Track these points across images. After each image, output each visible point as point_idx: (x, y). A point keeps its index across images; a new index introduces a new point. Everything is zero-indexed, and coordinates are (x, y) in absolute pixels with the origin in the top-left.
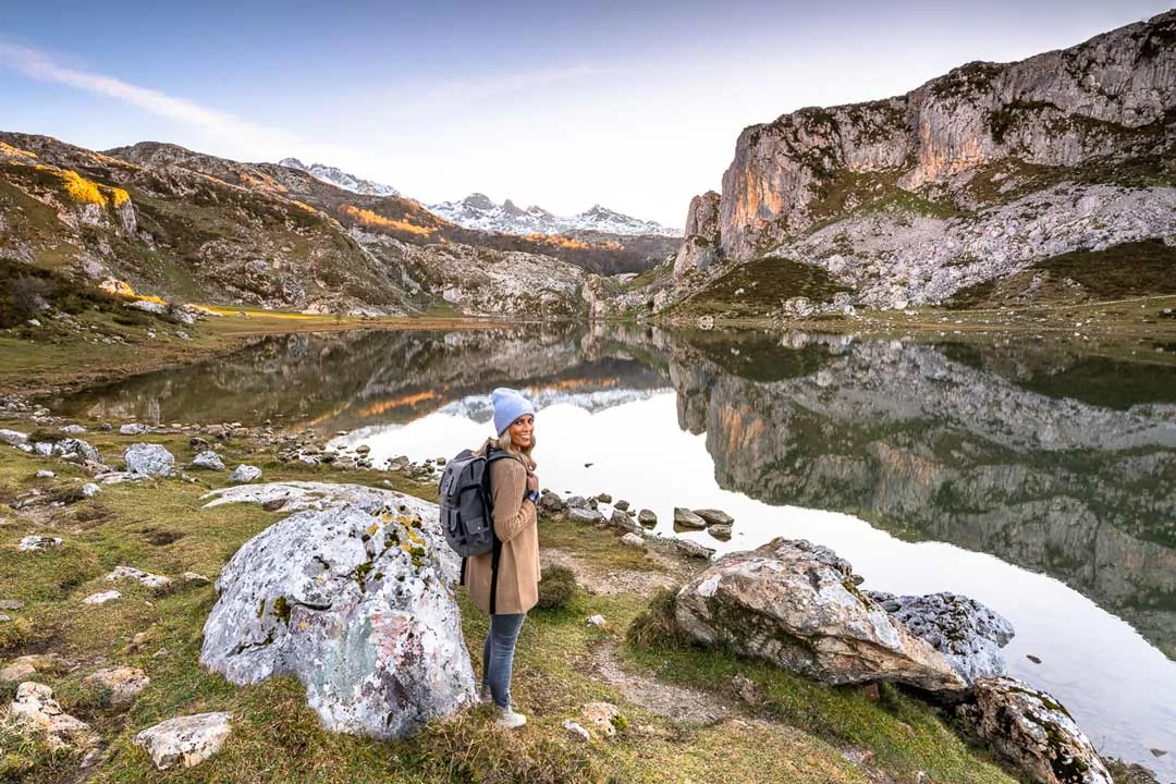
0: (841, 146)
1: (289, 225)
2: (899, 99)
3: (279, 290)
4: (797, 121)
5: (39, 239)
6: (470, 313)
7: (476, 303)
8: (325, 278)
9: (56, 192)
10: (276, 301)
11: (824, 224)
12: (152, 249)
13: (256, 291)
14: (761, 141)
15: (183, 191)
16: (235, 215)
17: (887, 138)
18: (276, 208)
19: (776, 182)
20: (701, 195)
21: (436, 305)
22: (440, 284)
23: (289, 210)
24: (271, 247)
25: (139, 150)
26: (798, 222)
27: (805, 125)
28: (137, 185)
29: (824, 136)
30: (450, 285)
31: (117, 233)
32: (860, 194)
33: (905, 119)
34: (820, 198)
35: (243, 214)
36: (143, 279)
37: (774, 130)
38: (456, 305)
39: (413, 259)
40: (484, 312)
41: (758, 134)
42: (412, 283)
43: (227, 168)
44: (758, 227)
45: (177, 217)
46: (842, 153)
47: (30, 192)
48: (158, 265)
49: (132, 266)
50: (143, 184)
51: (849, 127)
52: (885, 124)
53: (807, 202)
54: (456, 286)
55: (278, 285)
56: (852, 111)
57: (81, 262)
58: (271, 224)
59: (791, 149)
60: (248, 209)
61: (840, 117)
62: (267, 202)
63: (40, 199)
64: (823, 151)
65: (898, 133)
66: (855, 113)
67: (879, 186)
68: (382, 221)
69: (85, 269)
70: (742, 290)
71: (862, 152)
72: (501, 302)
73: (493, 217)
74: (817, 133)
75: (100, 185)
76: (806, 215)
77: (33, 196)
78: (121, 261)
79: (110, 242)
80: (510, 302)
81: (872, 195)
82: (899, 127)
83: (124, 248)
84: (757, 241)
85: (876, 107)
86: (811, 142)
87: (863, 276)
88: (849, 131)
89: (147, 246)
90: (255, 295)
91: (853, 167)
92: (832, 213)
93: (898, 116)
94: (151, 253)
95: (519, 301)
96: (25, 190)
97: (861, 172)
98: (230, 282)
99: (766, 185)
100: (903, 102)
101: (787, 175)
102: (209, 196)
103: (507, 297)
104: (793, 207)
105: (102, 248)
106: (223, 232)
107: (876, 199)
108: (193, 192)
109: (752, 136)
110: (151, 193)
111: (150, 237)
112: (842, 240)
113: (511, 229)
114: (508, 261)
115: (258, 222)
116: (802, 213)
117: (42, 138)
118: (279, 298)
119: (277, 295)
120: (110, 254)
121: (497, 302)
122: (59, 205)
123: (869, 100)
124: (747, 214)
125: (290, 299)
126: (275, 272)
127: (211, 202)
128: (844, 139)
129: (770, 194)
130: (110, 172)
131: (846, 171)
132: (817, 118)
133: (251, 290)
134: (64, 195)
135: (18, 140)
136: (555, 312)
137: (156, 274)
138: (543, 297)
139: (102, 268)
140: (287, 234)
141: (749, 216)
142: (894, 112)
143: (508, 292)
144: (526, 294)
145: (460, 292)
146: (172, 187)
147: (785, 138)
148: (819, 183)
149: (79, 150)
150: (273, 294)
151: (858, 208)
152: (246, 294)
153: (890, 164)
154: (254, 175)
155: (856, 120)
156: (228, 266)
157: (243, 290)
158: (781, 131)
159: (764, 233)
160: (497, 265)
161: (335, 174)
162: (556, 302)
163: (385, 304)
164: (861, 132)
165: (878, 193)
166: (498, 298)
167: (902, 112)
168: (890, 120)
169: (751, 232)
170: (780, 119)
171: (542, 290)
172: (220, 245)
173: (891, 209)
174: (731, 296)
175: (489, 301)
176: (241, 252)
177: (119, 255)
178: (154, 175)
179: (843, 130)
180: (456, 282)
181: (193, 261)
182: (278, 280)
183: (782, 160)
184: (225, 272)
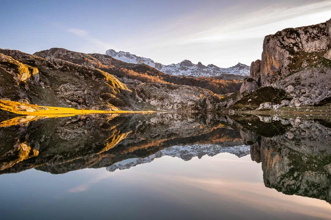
0: (301, 42)
1: (93, 78)
2: (322, 24)
3: (85, 101)
4: (283, 34)
5: (6, 85)
6: (160, 110)
7: (162, 106)
8: (102, 97)
9: (14, 70)
10: (83, 105)
11: (294, 72)
12: (43, 88)
13: (77, 102)
14: (270, 41)
15: (58, 67)
16: (75, 74)
17: (319, 39)
18: (90, 71)
19: (277, 57)
20: (254, 61)
21: (147, 107)
22: (149, 99)
23: (94, 72)
24: (86, 86)
25: (51, 51)
26: (285, 72)
27: (286, 35)
28: (43, 65)
29: (294, 39)
30: (153, 99)
31: (32, 83)
32: (308, 61)
33: (325, 31)
34: (293, 63)
35: (78, 74)
36: (38, 98)
37: (275, 37)
38: (154, 107)
39: (140, 89)
40: (165, 109)
41: (269, 38)
42: (139, 98)
43: (80, 56)
44: (271, 74)
45: (54, 76)
46: (302, 45)
47: (6, 70)
48: (44, 93)
49: (35, 94)
50: (45, 65)
51: (304, 35)
52: (318, 33)
53: (287, 64)
54: (155, 99)
55: (85, 100)
56: (304, 29)
57: (18, 93)
58: (87, 77)
59: (282, 44)
60: (79, 72)
61: (300, 31)
62: (86, 70)
63: (9, 72)
64: (294, 45)
65: (323, 36)
66: (306, 29)
67: (316, 57)
68: (136, 74)
69: (19, 95)
70: (250, 100)
71: (310, 44)
72: (172, 105)
73: (193, 69)
74: (291, 38)
75: (30, 66)
76: (287, 69)
77: (7, 71)
78: (31, 92)
79: (29, 86)
80: (175, 105)
81: (313, 61)
82: (323, 34)
83: (33, 88)
84: (271, 80)
85: (313, 27)
86: (289, 42)
87: (299, 93)
88: (304, 37)
89: (42, 87)
90: (76, 104)
91: (307, 50)
92: (297, 69)
93: (323, 30)
94: (43, 89)
95: (179, 105)
96: (5, 69)
97: (310, 52)
98: (68, 99)
99: (273, 58)
100: (324, 25)
101: (280, 54)
102: (67, 68)
103: (174, 103)
104: (283, 66)
105: (26, 88)
106: (69, 81)
107: (315, 62)
108: (61, 67)
109: (268, 39)
110: (47, 68)
111: (43, 84)
112: (298, 79)
113: (200, 74)
114: (179, 89)
115: (82, 77)
116: (286, 69)
117: (15, 51)
118: (84, 104)
119: (84, 103)
120: (28, 90)
121: (170, 105)
122: (14, 74)
123: (311, 25)
124: (268, 69)
125: (88, 105)
126: (85, 95)
127: (67, 70)
128: (302, 40)
129: (275, 61)
130: (35, 61)
131: (304, 52)
132: (290, 32)
133: (75, 102)
134: (16, 71)
135: (7, 52)
136: (193, 109)
137: (43, 97)
138: (188, 103)
139: (24, 95)
140: (93, 81)
141: (269, 70)
142: (321, 29)
143: (175, 101)
144: (182, 102)
145: (157, 101)
146: (54, 66)
147: (279, 40)
148: (292, 57)
149: (26, 54)
150: (83, 103)
151: (307, 66)
152: (73, 103)
153: (322, 48)
154: (90, 58)
155: (306, 33)
156: (68, 93)
157: (72, 102)
158: (277, 37)
159: (273, 76)
160: (174, 90)
161: (128, 55)
162: (193, 105)
163: (124, 106)
164: (308, 37)
165: (315, 60)
166: (171, 103)
167: (324, 29)
168: (320, 32)
169: (269, 76)
170: (277, 33)
171: (189, 100)
172: (67, 86)
173: (319, 66)
174: (246, 102)
175: (167, 105)
176: (74, 88)
177: (31, 90)
178: (49, 61)
179: (302, 36)
180: (155, 97)
181: (56, 92)
182: (85, 98)
183: (278, 48)
184: (67, 95)
